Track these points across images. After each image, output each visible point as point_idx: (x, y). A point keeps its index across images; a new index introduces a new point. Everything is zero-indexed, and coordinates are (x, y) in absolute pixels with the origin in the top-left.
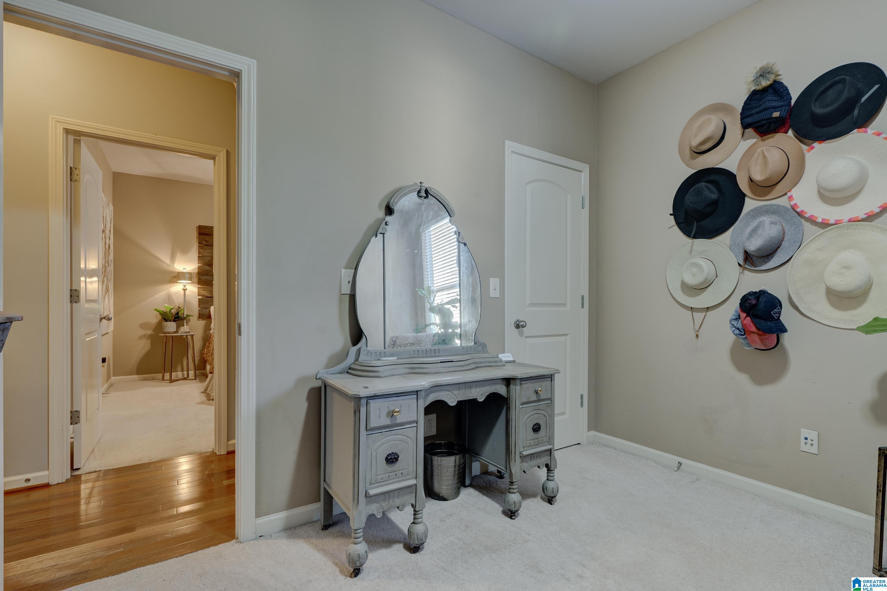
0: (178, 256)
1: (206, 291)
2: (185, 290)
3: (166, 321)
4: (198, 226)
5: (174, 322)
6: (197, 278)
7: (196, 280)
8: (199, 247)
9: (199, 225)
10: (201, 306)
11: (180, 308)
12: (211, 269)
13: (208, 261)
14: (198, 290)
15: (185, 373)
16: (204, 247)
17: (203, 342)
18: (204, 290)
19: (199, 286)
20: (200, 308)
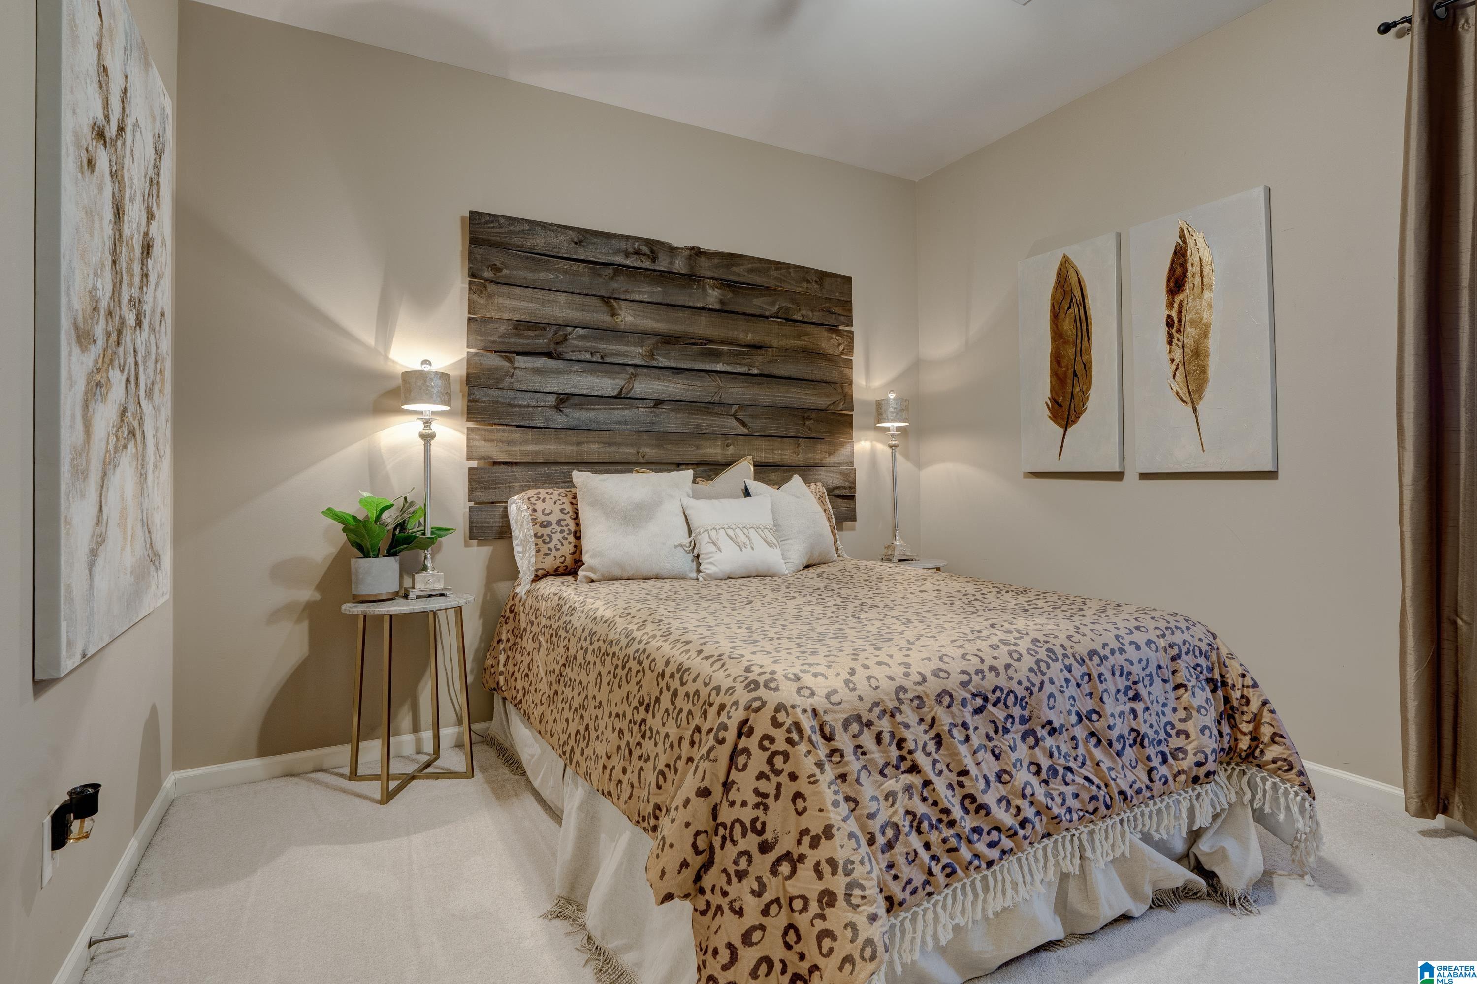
0: (404, 317)
1: (492, 441)
2: (427, 438)
3: (366, 555)
4: (467, 215)
5: (392, 558)
6: (463, 396)
7: (460, 403)
8: (470, 289)
9: (472, 213)
10: (477, 494)
11: (412, 504)
12: (507, 364)
13: (500, 337)
14: (468, 439)
15: (427, 735)
16: (486, 289)
17: (481, 621)
18: (486, 440)
19: (471, 425)
20: (472, 504)
